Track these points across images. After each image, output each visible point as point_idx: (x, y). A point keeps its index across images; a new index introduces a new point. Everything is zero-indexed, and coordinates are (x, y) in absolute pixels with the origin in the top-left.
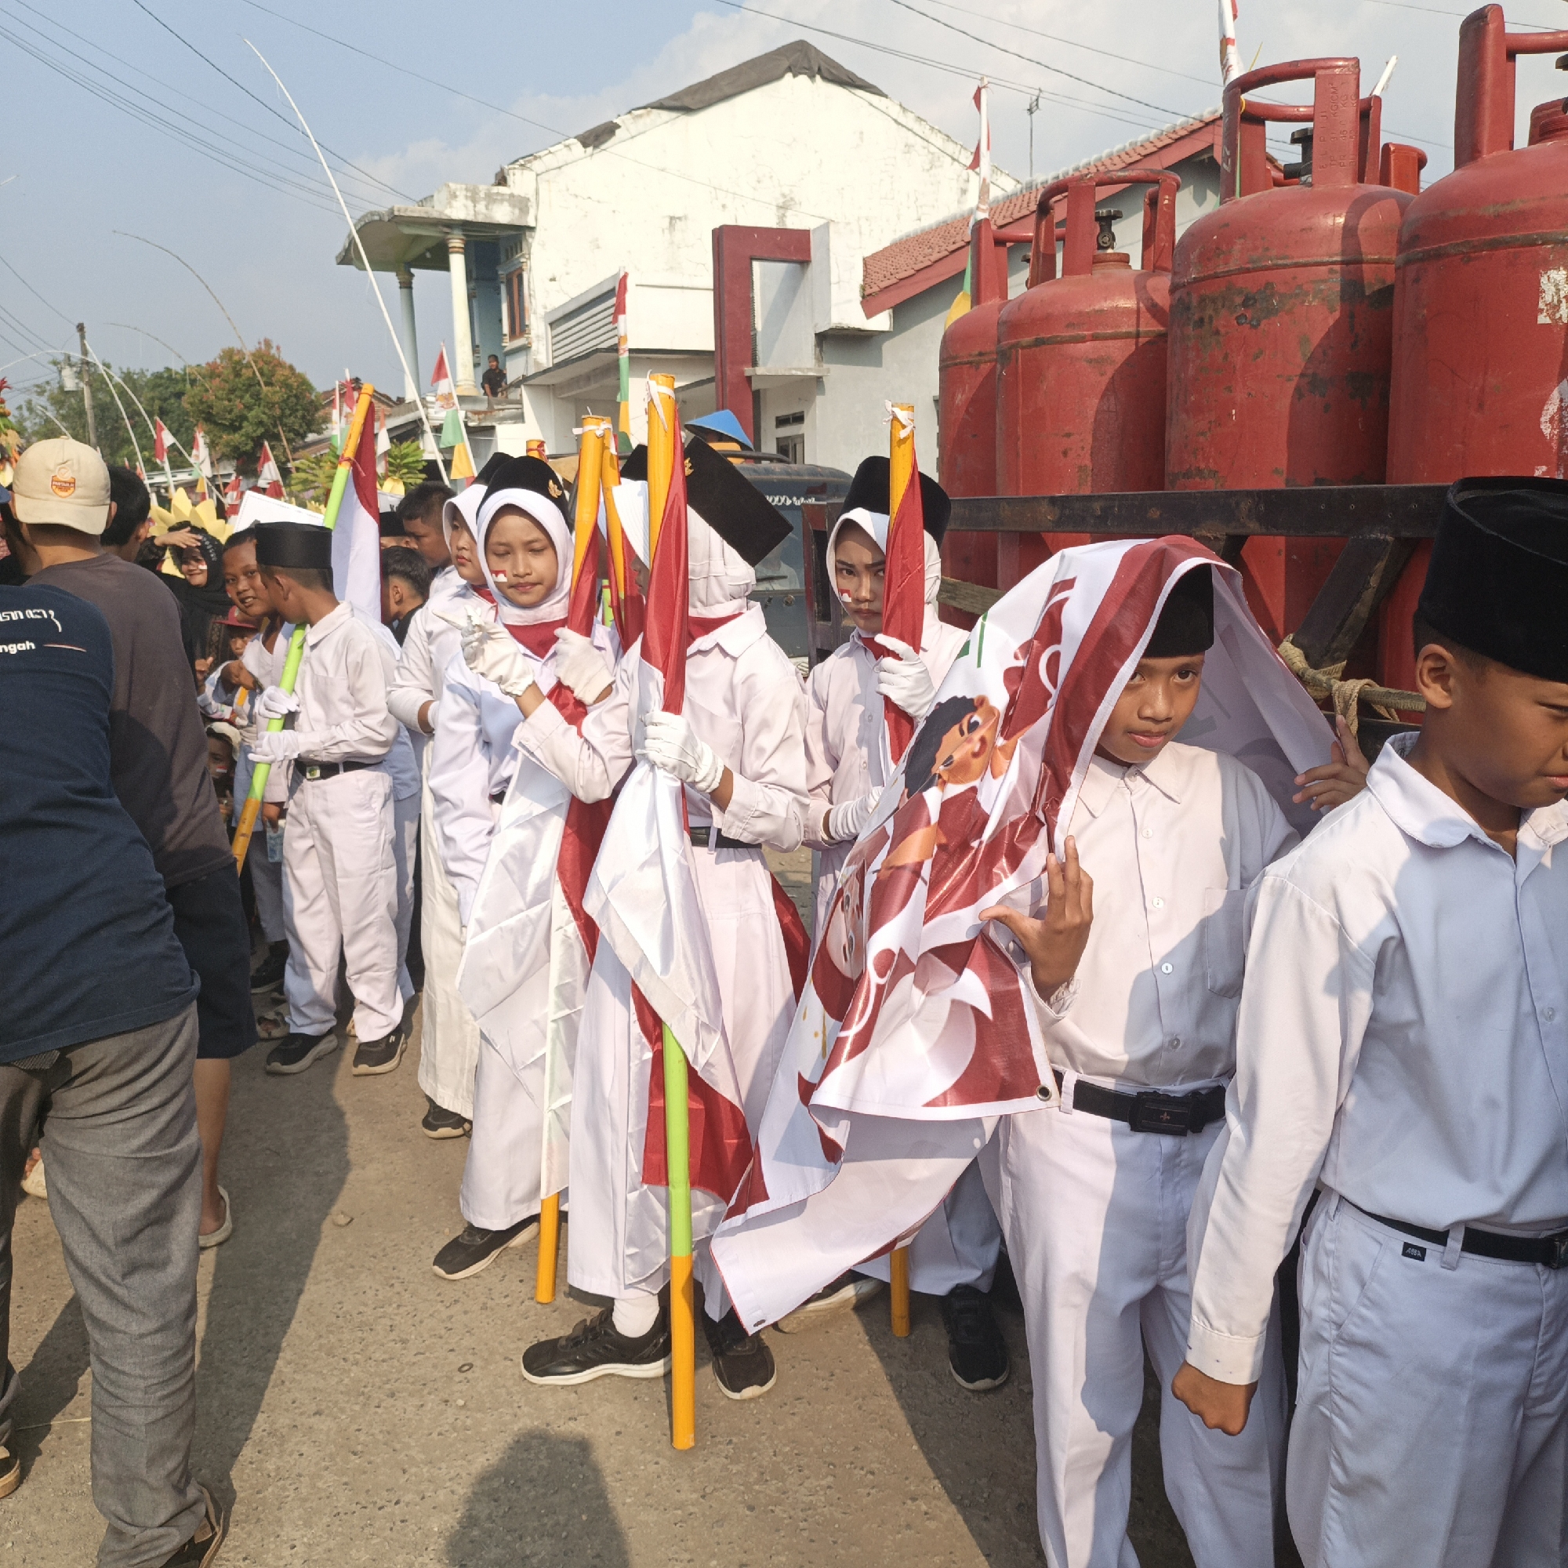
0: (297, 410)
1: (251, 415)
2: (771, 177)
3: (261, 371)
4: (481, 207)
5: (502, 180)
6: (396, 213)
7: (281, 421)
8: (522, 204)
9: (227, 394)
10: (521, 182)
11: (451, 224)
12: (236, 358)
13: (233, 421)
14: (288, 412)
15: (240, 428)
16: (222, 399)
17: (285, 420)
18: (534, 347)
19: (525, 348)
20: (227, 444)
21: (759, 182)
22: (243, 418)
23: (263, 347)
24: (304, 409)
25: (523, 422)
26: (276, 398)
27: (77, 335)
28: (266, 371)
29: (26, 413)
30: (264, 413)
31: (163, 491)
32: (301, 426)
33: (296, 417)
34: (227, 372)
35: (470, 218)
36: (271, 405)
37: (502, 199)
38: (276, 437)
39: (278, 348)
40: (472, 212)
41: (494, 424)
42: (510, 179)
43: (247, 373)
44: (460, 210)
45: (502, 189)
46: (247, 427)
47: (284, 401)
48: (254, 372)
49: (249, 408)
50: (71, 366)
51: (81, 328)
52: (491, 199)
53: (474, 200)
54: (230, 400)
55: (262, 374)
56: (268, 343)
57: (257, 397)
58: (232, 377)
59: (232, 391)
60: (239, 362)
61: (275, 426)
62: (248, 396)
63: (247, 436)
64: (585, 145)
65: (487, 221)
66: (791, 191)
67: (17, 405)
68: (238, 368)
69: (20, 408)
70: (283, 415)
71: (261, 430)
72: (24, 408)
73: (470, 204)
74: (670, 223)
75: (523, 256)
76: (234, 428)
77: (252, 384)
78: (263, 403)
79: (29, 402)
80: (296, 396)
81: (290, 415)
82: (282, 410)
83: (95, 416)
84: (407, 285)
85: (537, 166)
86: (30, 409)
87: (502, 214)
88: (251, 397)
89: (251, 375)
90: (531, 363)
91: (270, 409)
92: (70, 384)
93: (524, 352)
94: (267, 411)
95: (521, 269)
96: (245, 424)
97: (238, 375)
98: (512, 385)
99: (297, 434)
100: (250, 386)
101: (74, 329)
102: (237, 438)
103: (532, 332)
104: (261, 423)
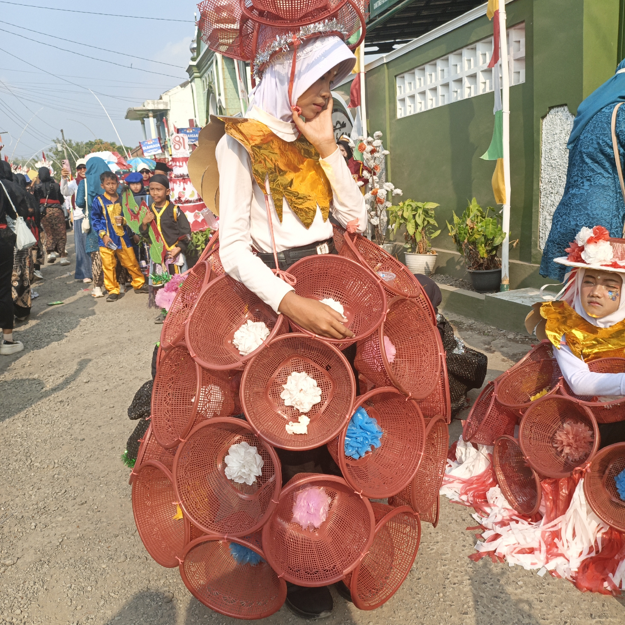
4: (156, 105)
5: (161, 98)
6: (134, 109)
8: (166, 104)
10: (165, 98)
11: (149, 110)
35: (153, 109)
37: (161, 103)
40: (154, 107)
42: (163, 98)
44: (150, 107)
45: (161, 101)
52: (158, 103)
53: (154, 104)
64: (182, 87)
65: (158, 109)
84: (143, 123)
85: (169, 94)
87: (161, 107)
101: (60, 132)
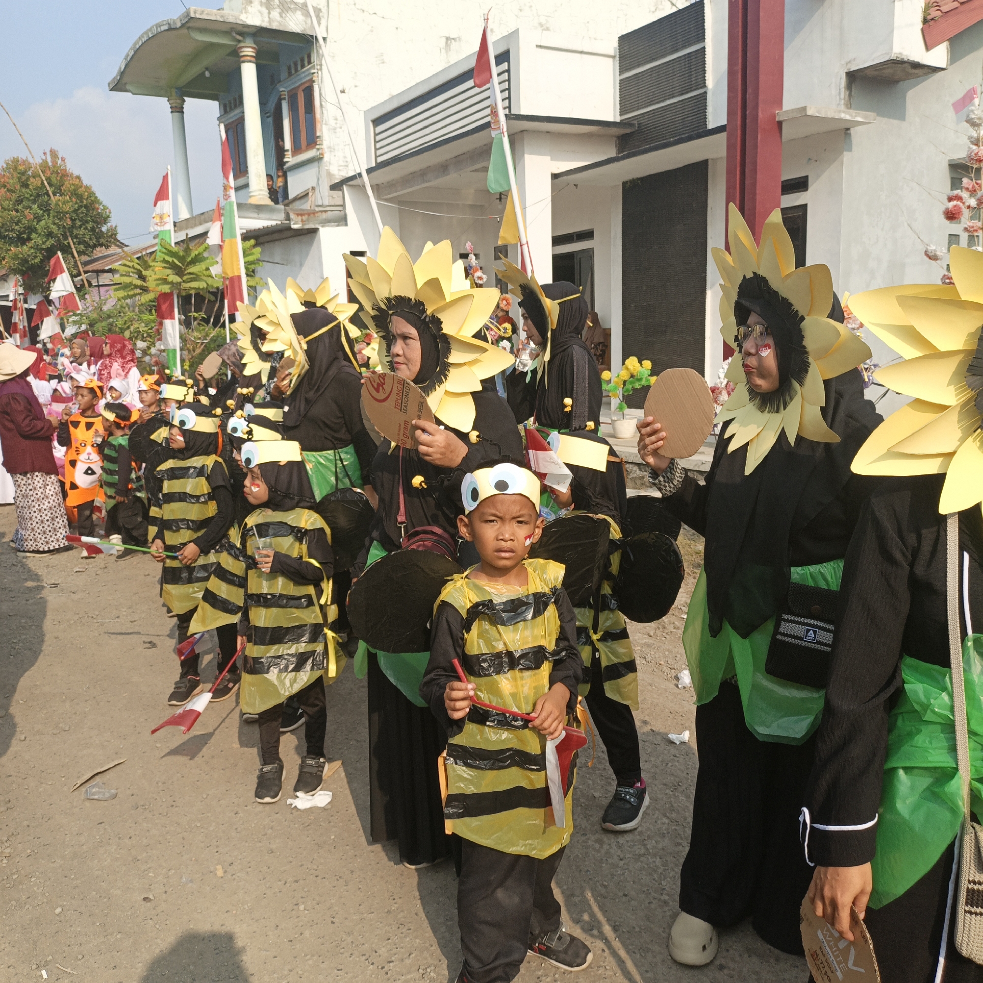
0: (87, 222)
1: (40, 226)
2: (531, 7)
3: (49, 179)
4: (275, 14)
6: (192, 15)
7: (71, 233)
8: (315, 13)
9: (14, 205)
11: (244, 32)
12: (21, 168)
13: (21, 233)
14: (78, 223)
15: (29, 239)
16: (8, 210)
17: (75, 232)
18: (326, 158)
19: (318, 159)
20: (15, 258)
21: (521, 10)
22: (31, 229)
23: (49, 159)
24: (93, 221)
25: (346, 225)
26: (67, 208)
28: (54, 180)
30: (54, 224)
32: (91, 239)
33: (86, 229)
34: (13, 182)
35: (265, 24)
36: (61, 215)
37: (295, 7)
38: (66, 250)
39: (63, 160)
40: (267, 19)
41: (317, 226)
43: (34, 183)
44: (255, 17)
46: (36, 239)
47: (75, 211)
48: (43, 183)
49: (39, 219)
52: (285, 7)
53: (269, 6)
54: (17, 211)
55: (50, 185)
56: (54, 154)
57: (46, 208)
58: (18, 187)
59: (19, 201)
60: (23, 173)
61: (66, 238)
62: (35, 207)
63: (37, 248)
65: (281, 29)
66: (547, 21)
68: (24, 178)
70: (73, 226)
71: (51, 242)
73: (265, 11)
74: (447, 43)
75: (313, 67)
76: (22, 241)
77: (39, 195)
78: (52, 213)
80: (86, 206)
81: (80, 227)
82: (73, 220)
84: (178, 110)
87: (295, 23)
88: (40, 207)
89: (39, 184)
90: (323, 174)
91: (60, 219)
93: (316, 164)
94: (57, 221)
95: (312, 81)
96: (34, 236)
97: (25, 185)
98: (296, 199)
99: (87, 246)
100: (38, 196)
102: (25, 250)
103: (325, 143)
104: (50, 235)
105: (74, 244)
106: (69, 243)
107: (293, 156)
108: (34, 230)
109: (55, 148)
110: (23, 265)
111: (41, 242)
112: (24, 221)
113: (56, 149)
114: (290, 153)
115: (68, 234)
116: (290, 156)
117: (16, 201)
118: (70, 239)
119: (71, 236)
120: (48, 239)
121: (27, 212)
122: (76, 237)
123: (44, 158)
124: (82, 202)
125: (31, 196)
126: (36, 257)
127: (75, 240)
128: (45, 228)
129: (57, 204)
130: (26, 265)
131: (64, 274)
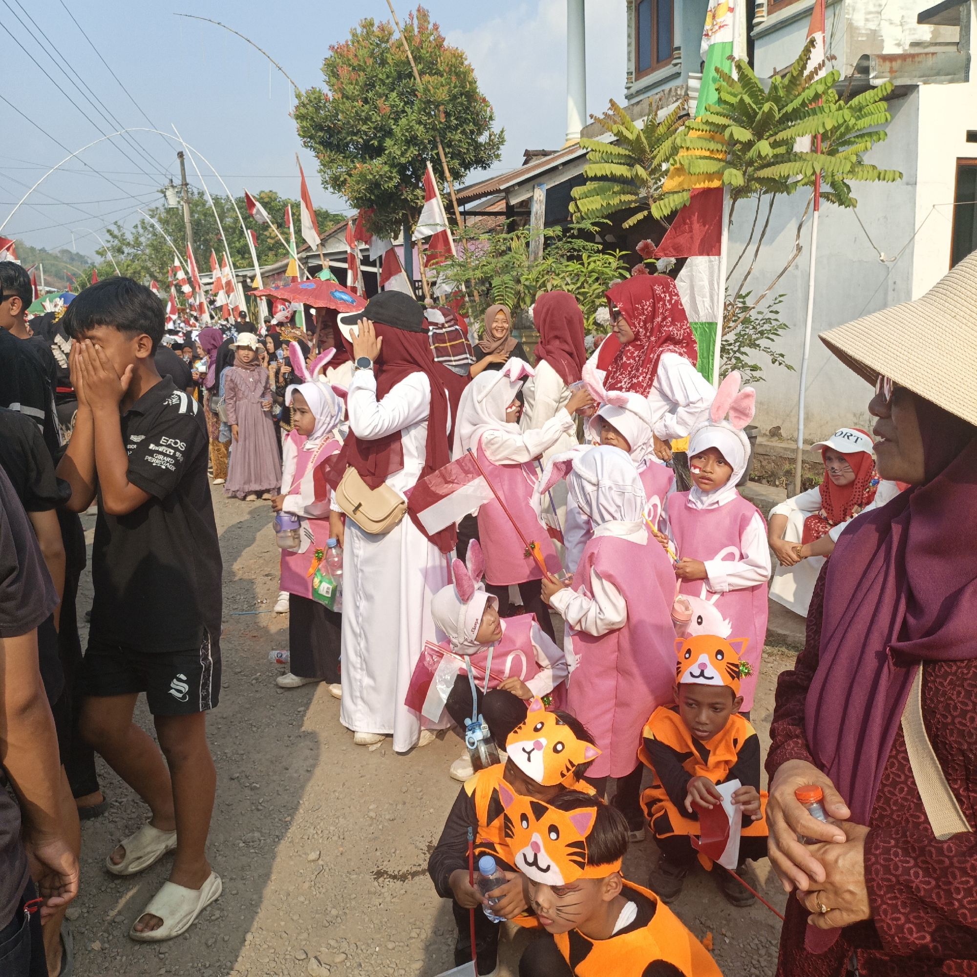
0: (466, 121)
1: (399, 127)
3: (415, 51)
7: (444, 137)
9: (362, 91)
13: (370, 137)
14: (454, 122)
15: (382, 148)
16: (353, 99)
17: (449, 135)
20: (362, 180)
22: (385, 132)
23: (415, 23)
25: (966, 79)
26: (442, 94)
27: (178, 161)
28: (423, 53)
29: (141, 231)
30: (420, 123)
31: (249, 280)
33: (464, 132)
36: (431, 109)
46: (392, 148)
47: (453, 100)
48: (406, 57)
49: (396, 114)
50: (173, 186)
51: (181, 155)
54: (366, 101)
55: (417, 60)
56: (423, 16)
57: (409, 97)
58: (369, 63)
59: (370, 85)
62: (394, 95)
63: (393, 163)
67: (134, 224)
69: (136, 227)
70: (449, 127)
72: (139, 226)
76: (372, 151)
77: (400, 76)
78: (418, 106)
79: (143, 222)
81: (456, 128)
82: (448, 116)
83: (193, 229)
86: (144, 228)
88: (400, 94)
89: (401, 61)
92: (173, 202)
94: (424, 118)
96: (388, 142)
100: (398, 78)
102: (377, 166)
104: (412, 141)
105: (446, 154)
106: (438, 154)
107: (769, 13)
108: (389, 133)
109: (425, 6)
110: (371, 192)
111: (399, 153)
112: (376, 118)
113: (426, 8)
114: (765, 8)
115: (438, 139)
116: (765, 14)
117: (366, 85)
118: (440, 147)
119: (442, 142)
120: (409, 148)
121: (380, 102)
122: (449, 145)
123: (409, 21)
124: (464, 87)
125: (388, 77)
126: (391, 178)
127: (447, 150)
128: (407, 130)
129: (427, 90)
130: (376, 192)
131: (434, 201)
